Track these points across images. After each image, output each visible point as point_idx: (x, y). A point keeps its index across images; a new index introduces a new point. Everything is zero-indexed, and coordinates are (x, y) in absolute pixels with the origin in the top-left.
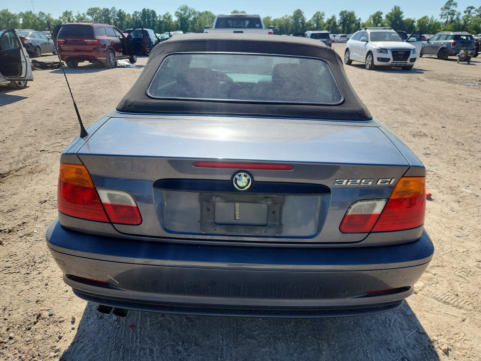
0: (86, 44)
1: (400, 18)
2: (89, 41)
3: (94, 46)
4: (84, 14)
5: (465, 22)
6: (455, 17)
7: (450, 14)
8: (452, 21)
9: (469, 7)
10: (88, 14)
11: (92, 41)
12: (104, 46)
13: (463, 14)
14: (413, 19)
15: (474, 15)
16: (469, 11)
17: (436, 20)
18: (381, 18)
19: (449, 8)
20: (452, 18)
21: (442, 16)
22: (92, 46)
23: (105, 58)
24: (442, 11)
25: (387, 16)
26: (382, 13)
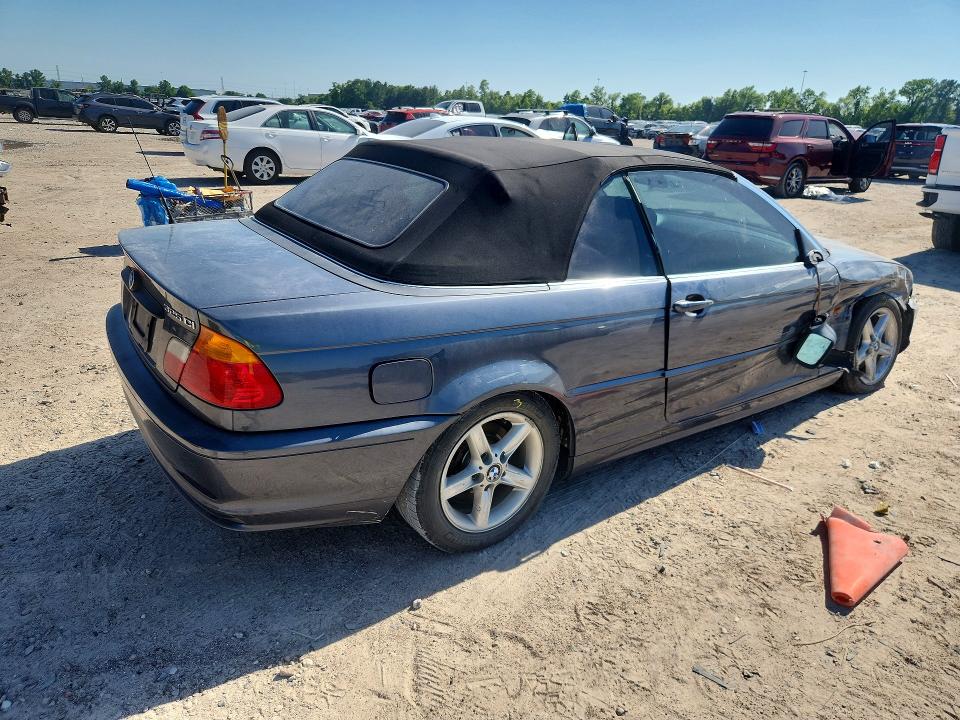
0: (749, 150)
2: (756, 144)
3: (762, 155)
4: (893, 93)
10: (903, 92)
11: (761, 145)
12: (783, 157)
22: (757, 154)
23: (779, 178)
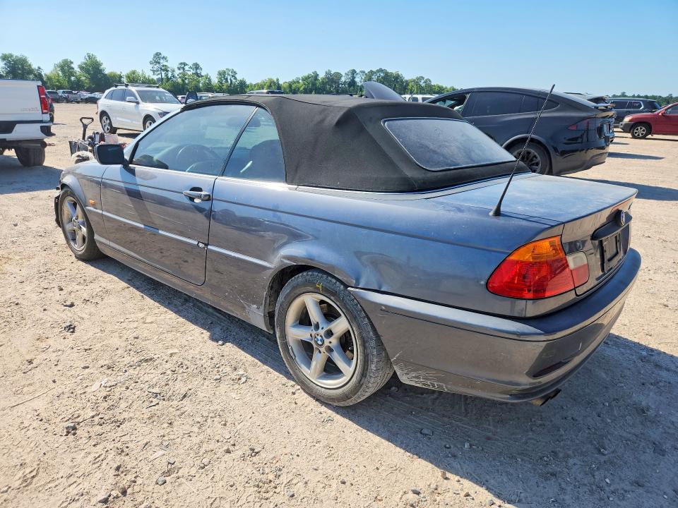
1: (101, 70)
5: (183, 81)
6: (170, 75)
7: (164, 70)
8: (168, 79)
9: (181, 64)
13: (177, 72)
14: (119, 73)
15: (190, 73)
16: (184, 69)
17: (149, 76)
18: (73, 69)
19: (159, 63)
20: (167, 75)
21: (154, 71)
24: (152, 66)
25: (81, 68)
26: (72, 63)
